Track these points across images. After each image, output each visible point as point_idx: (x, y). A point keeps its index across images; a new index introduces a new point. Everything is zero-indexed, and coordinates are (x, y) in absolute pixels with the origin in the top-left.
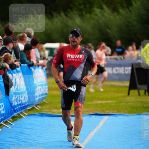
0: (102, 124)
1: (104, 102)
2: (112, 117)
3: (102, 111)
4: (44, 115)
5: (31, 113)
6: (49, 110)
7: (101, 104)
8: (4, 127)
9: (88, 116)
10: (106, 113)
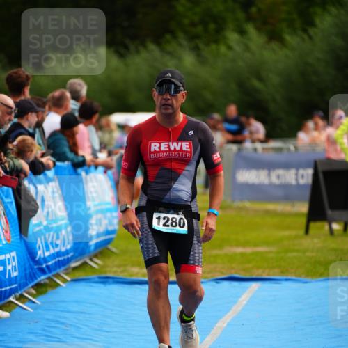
0: (245, 302)
1: (249, 250)
2: (267, 285)
3: (245, 270)
4: (111, 280)
5: (78, 275)
6: (122, 269)
7: (242, 254)
8: (18, 310)
9: (213, 283)
10: (254, 277)
